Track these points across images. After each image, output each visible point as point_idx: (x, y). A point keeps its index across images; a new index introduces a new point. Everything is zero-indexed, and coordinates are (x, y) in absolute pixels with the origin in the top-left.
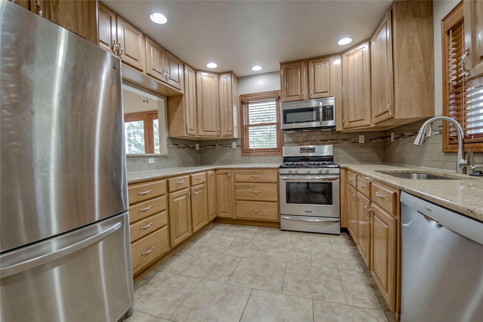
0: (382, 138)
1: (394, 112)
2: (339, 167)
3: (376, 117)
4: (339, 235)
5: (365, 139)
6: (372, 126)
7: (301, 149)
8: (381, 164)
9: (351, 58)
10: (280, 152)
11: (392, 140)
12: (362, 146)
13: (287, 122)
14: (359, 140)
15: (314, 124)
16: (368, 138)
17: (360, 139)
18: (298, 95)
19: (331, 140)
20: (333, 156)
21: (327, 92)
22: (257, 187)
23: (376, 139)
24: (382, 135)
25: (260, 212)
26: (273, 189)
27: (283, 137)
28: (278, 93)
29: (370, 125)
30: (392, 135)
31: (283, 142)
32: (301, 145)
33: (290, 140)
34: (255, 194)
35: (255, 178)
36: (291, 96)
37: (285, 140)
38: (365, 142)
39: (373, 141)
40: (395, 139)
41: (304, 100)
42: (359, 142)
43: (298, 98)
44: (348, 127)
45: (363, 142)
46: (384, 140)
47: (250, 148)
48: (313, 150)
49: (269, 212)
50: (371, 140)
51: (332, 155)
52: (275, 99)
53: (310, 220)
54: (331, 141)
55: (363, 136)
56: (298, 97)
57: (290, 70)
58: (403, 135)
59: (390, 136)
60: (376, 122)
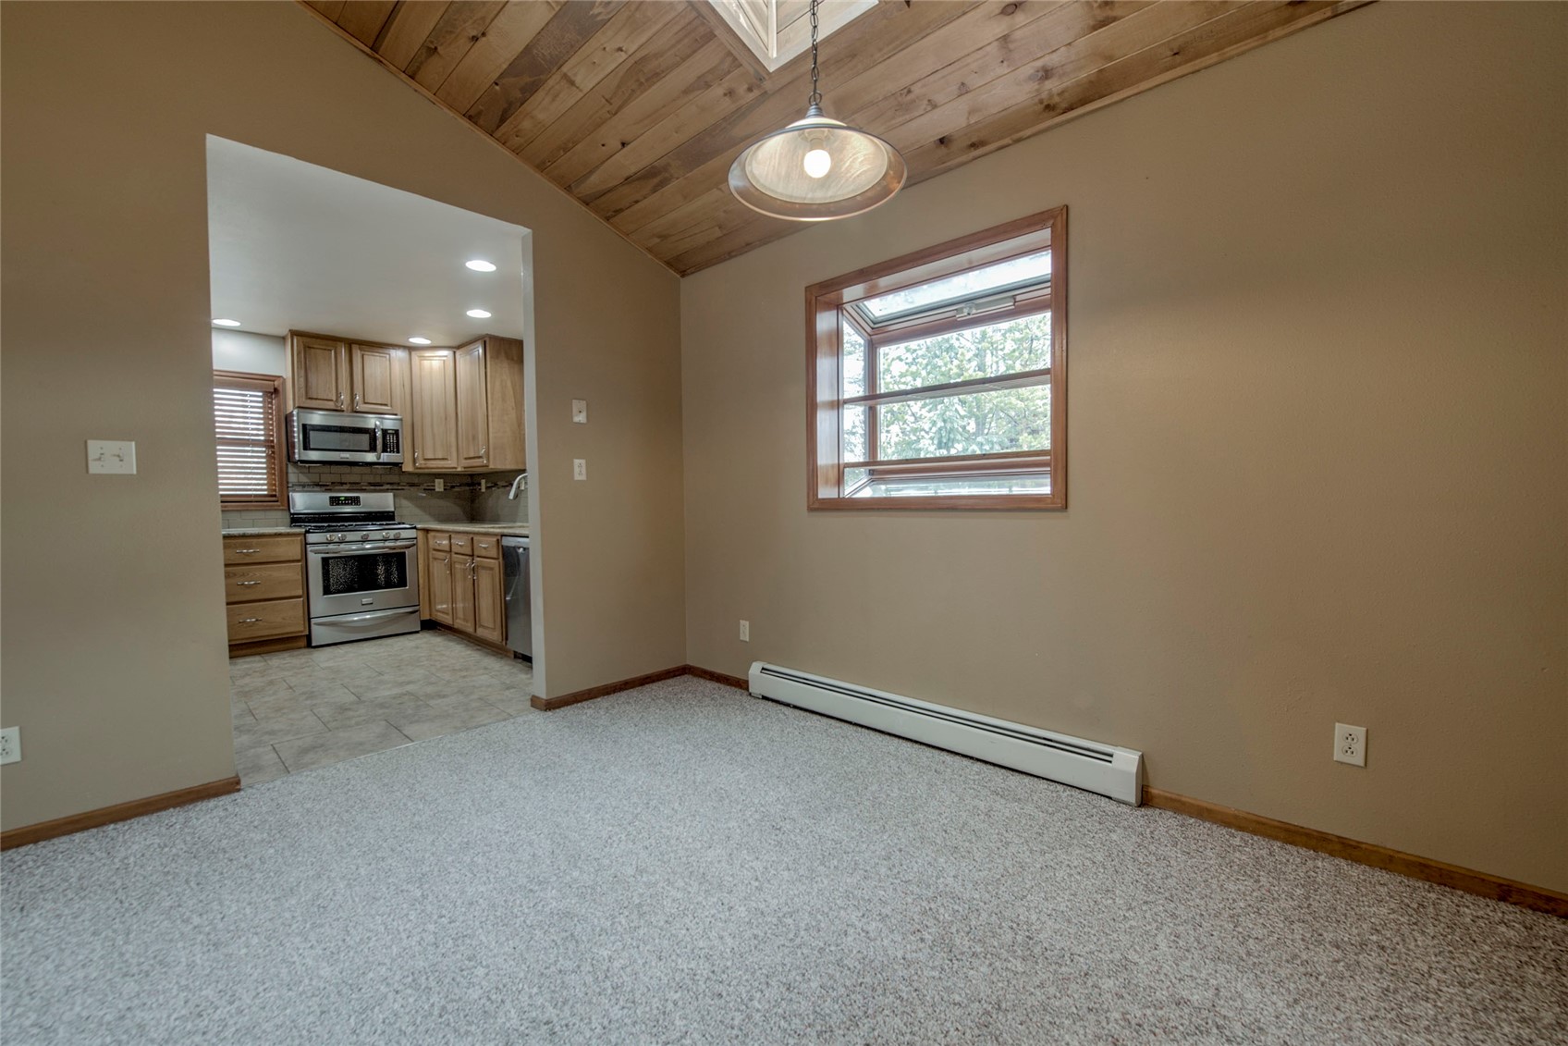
0: (468, 485)
1: (488, 460)
2: (415, 528)
3: (466, 459)
4: (417, 632)
5: (444, 486)
6: (459, 469)
7: (331, 498)
9: (426, 363)
10: (279, 503)
11: (483, 490)
12: (441, 496)
13: (311, 447)
14: (435, 486)
16: (449, 484)
17: (436, 484)
18: (332, 400)
19: (388, 484)
20: (393, 512)
21: (386, 405)
22: (251, 574)
23: (460, 486)
24: (469, 480)
25: (260, 623)
26: (293, 573)
27: (287, 473)
28: (274, 381)
29: (456, 468)
30: (483, 482)
31: (288, 483)
32: (330, 490)
33: (304, 479)
34: (249, 587)
35: (247, 554)
36: (316, 399)
37: (293, 478)
38: (444, 490)
39: (457, 489)
40: (487, 488)
41: (343, 411)
42: (435, 490)
43: (331, 405)
44: (423, 466)
45: (442, 490)
46: (471, 488)
48: (356, 501)
49: (284, 619)
50: (453, 487)
51: (393, 510)
52: (261, 394)
53: (354, 619)
54: (388, 487)
55: (442, 480)
56: (331, 403)
57: (312, 350)
58: (496, 485)
59: (480, 484)
60: (466, 465)
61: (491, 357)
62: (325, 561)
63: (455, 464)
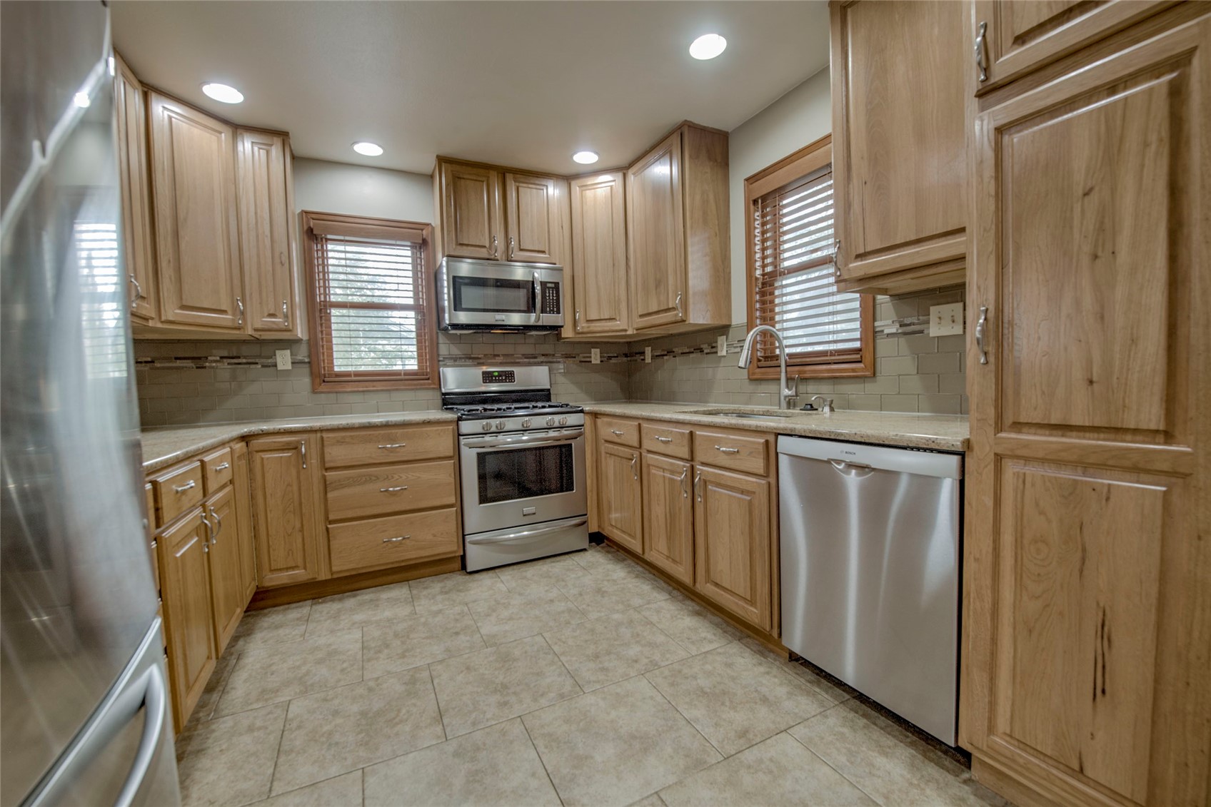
0: (626, 355)
1: (686, 310)
2: (582, 411)
3: (641, 316)
5: (601, 357)
6: (629, 332)
7: (484, 373)
8: (626, 402)
9: (589, 194)
10: (430, 381)
11: (648, 360)
12: (596, 369)
13: (464, 306)
14: (590, 357)
15: (516, 319)
16: (605, 355)
17: (593, 355)
18: (485, 247)
19: (543, 355)
20: (549, 390)
21: (543, 252)
22: (396, 477)
23: (617, 357)
24: (626, 350)
25: (408, 541)
26: (443, 474)
27: (438, 343)
28: (422, 230)
29: (626, 330)
30: (648, 350)
31: (438, 355)
32: (483, 364)
33: (455, 351)
34: (394, 494)
35: (392, 450)
36: (468, 245)
37: (444, 350)
38: (601, 361)
39: (613, 361)
40: (653, 357)
41: (497, 260)
42: (591, 362)
43: (483, 253)
44: (585, 330)
45: (598, 362)
46: (629, 359)
47: (336, 369)
48: (509, 377)
49: (435, 536)
50: (610, 358)
51: (549, 387)
52: (409, 244)
53: (512, 536)
54: (542, 359)
55: (598, 350)
56: (484, 250)
57: (463, 181)
58: (670, 352)
59: (643, 353)
60: (640, 325)
61: (690, 157)
62: (482, 458)
63: (625, 324)
